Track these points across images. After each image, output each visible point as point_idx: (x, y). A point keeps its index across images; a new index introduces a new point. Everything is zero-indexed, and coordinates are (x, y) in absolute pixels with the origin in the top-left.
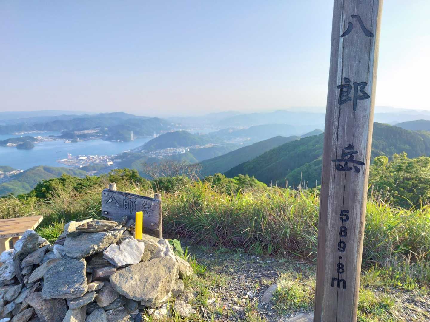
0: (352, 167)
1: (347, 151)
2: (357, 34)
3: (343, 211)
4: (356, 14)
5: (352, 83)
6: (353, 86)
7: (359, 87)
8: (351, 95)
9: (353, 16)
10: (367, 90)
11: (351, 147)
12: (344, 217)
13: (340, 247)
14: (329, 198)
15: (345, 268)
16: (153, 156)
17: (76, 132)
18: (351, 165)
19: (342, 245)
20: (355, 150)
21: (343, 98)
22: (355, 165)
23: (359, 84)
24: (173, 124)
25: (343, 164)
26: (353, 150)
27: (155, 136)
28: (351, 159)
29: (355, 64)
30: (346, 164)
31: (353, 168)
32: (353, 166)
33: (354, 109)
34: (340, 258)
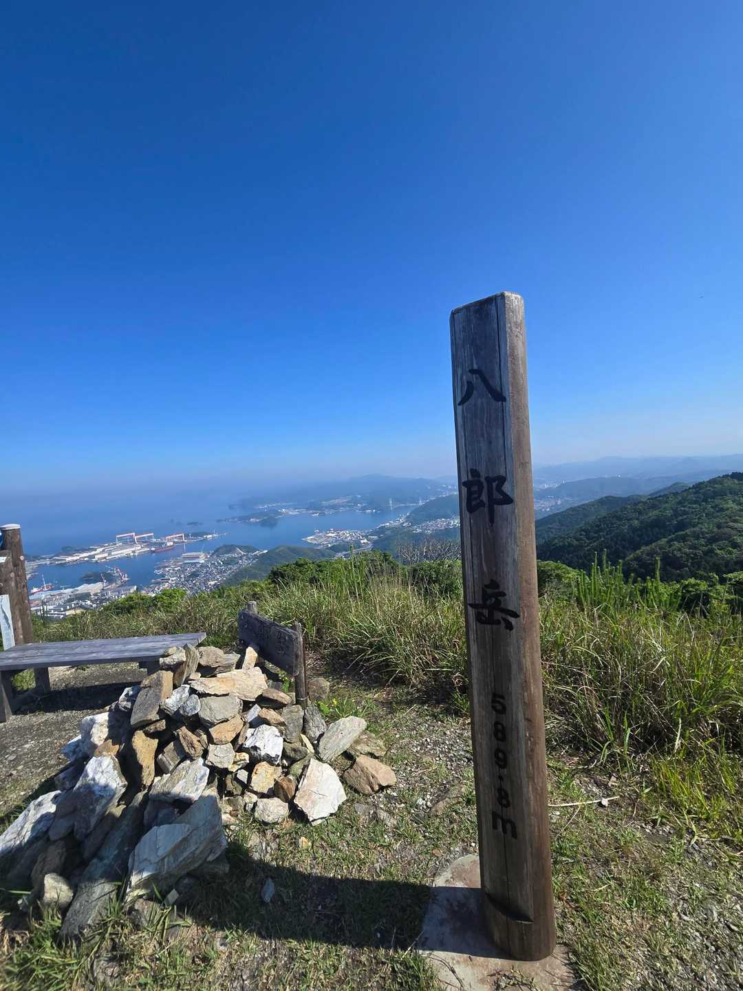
0: (500, 618)
1: (489, 591)
2: (480, 399)
3: (495, 695)
4: (475, 367)
5: (483, 479)
6: (485, 484)
7: (494, 484)
8: (484, 498)
9: (472, 371)
10: (506, 488)
11: (494, 584)
12: (499, 707)
13: (498, 758)
14: (472, 668)
15: (510, 798)
16: (419, 531)
17: (324, 503)
18: (498, 615)
19: (500, 755)
20: (501, 590)
21: (474, 503)
22: (504, 616)
23: (494, 480)
24: (444, 486)
25: (486, 612)
26: (497, 590)
27: (421, 503)
28: (497, 606)
29: (484, 445)
30: (491, 614)
31: (502, 621)
32: (502, 617)
33: (492, 520)
34: (501, 778)
